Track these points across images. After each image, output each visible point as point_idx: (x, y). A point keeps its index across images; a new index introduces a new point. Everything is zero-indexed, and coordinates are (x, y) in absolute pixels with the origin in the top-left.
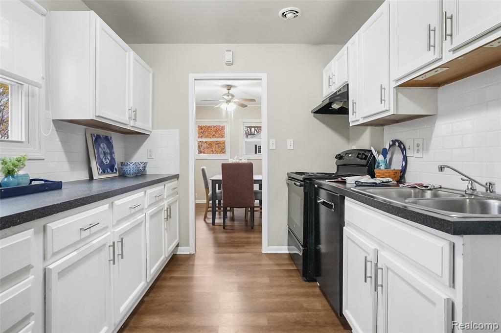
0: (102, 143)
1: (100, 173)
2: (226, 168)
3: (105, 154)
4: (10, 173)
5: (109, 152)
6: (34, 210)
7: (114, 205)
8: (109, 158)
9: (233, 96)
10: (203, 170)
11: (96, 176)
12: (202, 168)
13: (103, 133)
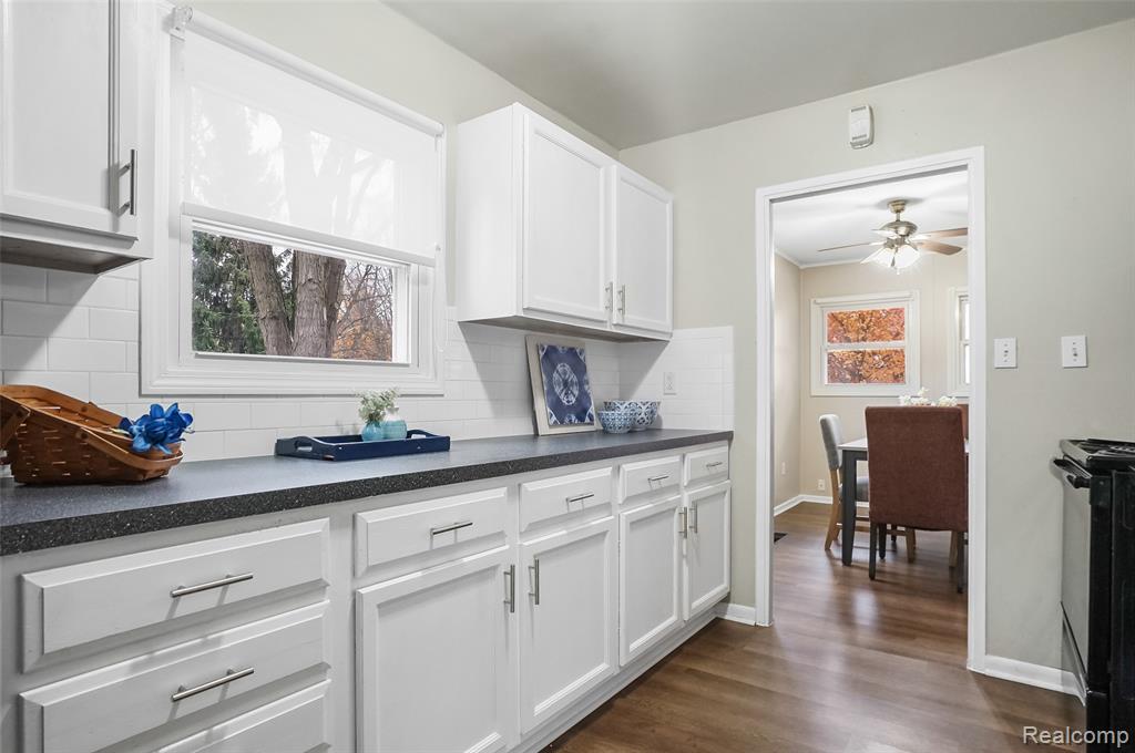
0: (560, 362)
1: (552, 422)
2: (876, 418)
3: (566, 384)
4: (373, 419)
5: (575, 380)
6: (327, 485)
7: (523, 490)
8: (576, 393)
9: (911, 228)
10: (825, 425)
11: (544, 429)
12: (821, 417)
13: (562, 342)
